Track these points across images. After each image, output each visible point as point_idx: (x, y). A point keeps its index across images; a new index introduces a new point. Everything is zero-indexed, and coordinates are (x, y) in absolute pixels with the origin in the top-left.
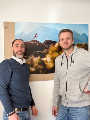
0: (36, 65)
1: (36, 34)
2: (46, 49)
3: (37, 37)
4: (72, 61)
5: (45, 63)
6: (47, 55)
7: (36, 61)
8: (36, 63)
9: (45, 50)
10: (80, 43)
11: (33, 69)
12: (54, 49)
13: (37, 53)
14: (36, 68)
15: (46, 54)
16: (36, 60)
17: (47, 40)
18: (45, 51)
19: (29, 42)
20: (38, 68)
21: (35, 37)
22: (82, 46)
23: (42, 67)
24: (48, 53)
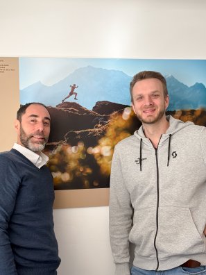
0: (73, 165)
1: (73, 88)
2: (99, 125)
3: (76, 94)
4: (171, 153)
5: (96, 161)
6: (103, 139)
7: (73, 156)
8: (75, 160)
9: (97, 127)
10: (189, 108)
11: (66, 177)
12: (119, 126)
13: (76, 135)
14: (73, 172)
15: (100, 138)
16: (73, 152)
17: (101, 100)
18: (96, 130)
19: (54, 106)
20: (77, 173)
21: (71, 94)
22: (194, 117)
23: (89, 171)
24: (103, 134)
